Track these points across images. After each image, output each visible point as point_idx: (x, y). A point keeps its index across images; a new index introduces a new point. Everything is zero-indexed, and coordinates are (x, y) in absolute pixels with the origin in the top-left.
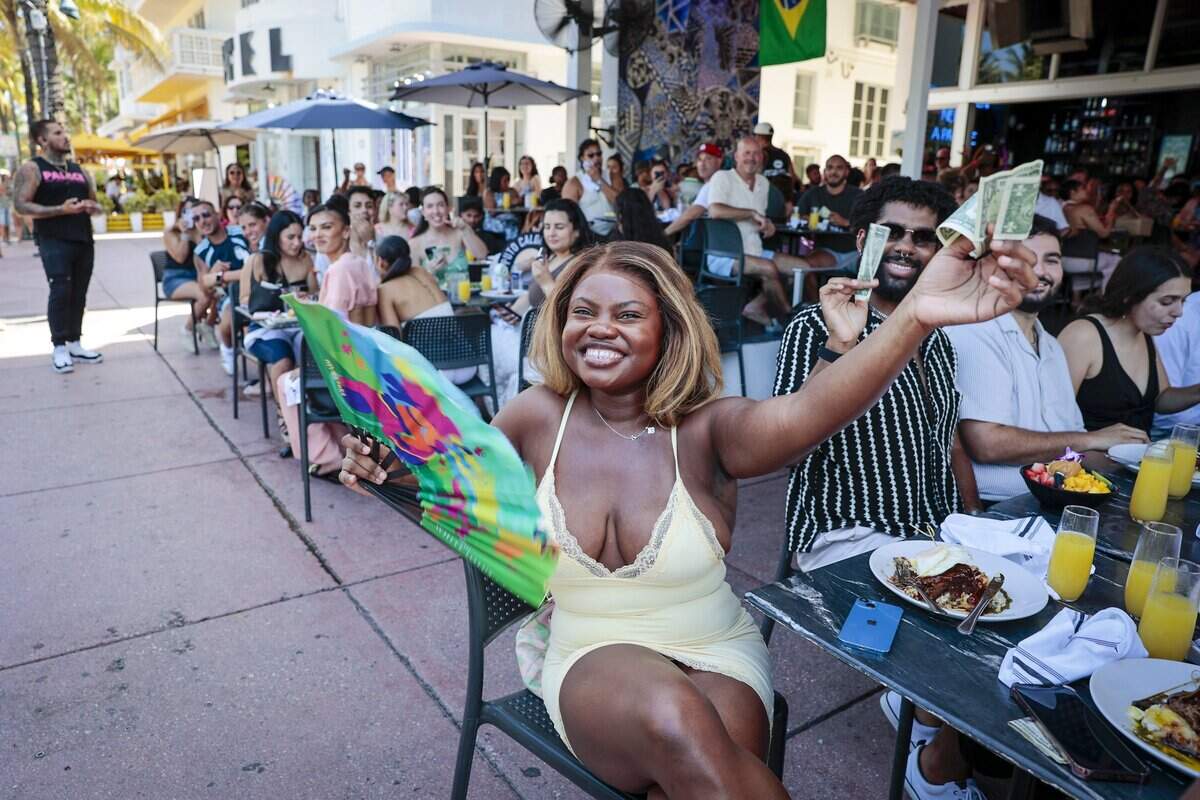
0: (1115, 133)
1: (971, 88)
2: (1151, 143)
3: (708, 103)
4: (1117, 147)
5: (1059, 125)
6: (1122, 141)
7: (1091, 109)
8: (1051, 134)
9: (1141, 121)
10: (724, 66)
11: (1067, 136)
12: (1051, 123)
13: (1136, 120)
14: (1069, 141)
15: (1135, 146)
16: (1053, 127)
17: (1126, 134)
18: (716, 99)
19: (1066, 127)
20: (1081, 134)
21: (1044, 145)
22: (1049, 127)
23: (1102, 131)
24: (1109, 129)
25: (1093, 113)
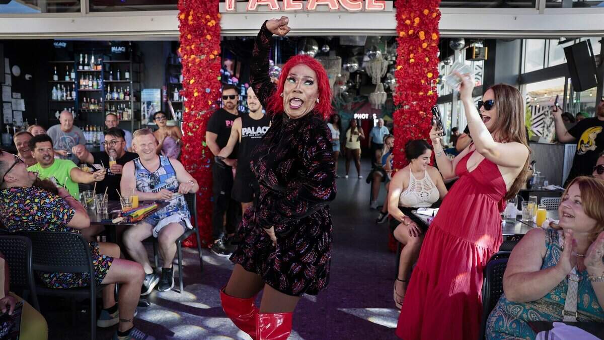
0: (105, 85)
2: (132, 94)
5: (62, 77)
6: (112, 91)
7: (84, 65)
8: (55, 84)
9: (122, 77)
11: (69, 86)
13: (119, 75)
14: (71, 90)
15: (122, 96)
16: (56, 78)
17: (113, 86)
19: (67, 79)
20: (79, 85)
21: (51, 94)
22: (52, 78)
23: (95, 83)
24: (100, 82)
25: (86, 68)
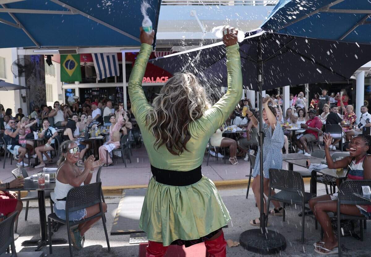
0: (100, 93)
1: (78, 84)
3: (39, 90)
4: (101, 96)
6: (102, 95)
8: (86, 94)
10: (40, 80)
12: (85, 91)
13: (103, 91)
14: (90, 95)
16: (86, 92)
18: (40, 88)
19: (88, 92)
20: (92, 94)
22: (85, 92)
23: (97, 93)
24: (98, 93)
